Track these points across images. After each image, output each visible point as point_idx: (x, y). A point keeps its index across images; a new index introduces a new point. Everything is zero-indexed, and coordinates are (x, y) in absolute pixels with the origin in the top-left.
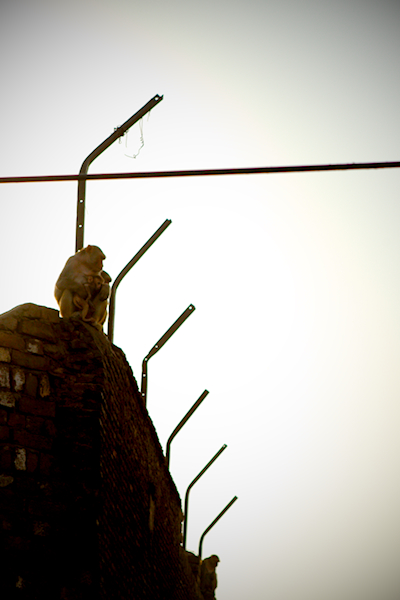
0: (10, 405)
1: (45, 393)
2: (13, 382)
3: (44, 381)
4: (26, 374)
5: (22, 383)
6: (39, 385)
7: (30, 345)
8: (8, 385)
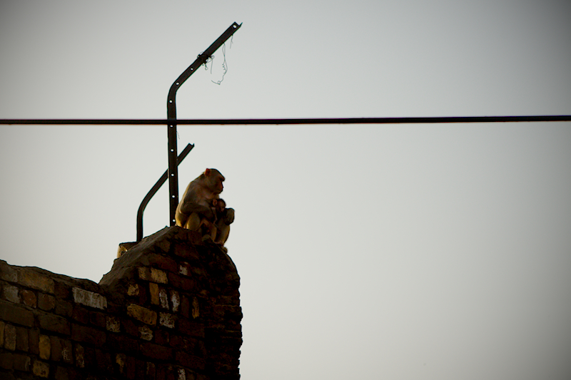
0: (171, 326)
1: (196, 315)
2: (171, 304)
3: (195, 303)
4: (181, 296)
5: (178, 304)
6: (191, 307)
7: (181, 268)
8: (168, 307)
